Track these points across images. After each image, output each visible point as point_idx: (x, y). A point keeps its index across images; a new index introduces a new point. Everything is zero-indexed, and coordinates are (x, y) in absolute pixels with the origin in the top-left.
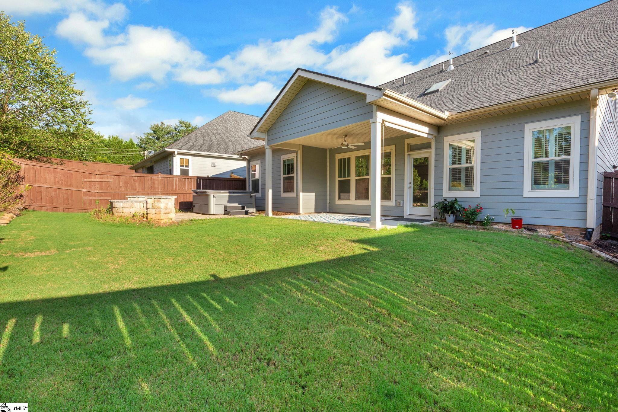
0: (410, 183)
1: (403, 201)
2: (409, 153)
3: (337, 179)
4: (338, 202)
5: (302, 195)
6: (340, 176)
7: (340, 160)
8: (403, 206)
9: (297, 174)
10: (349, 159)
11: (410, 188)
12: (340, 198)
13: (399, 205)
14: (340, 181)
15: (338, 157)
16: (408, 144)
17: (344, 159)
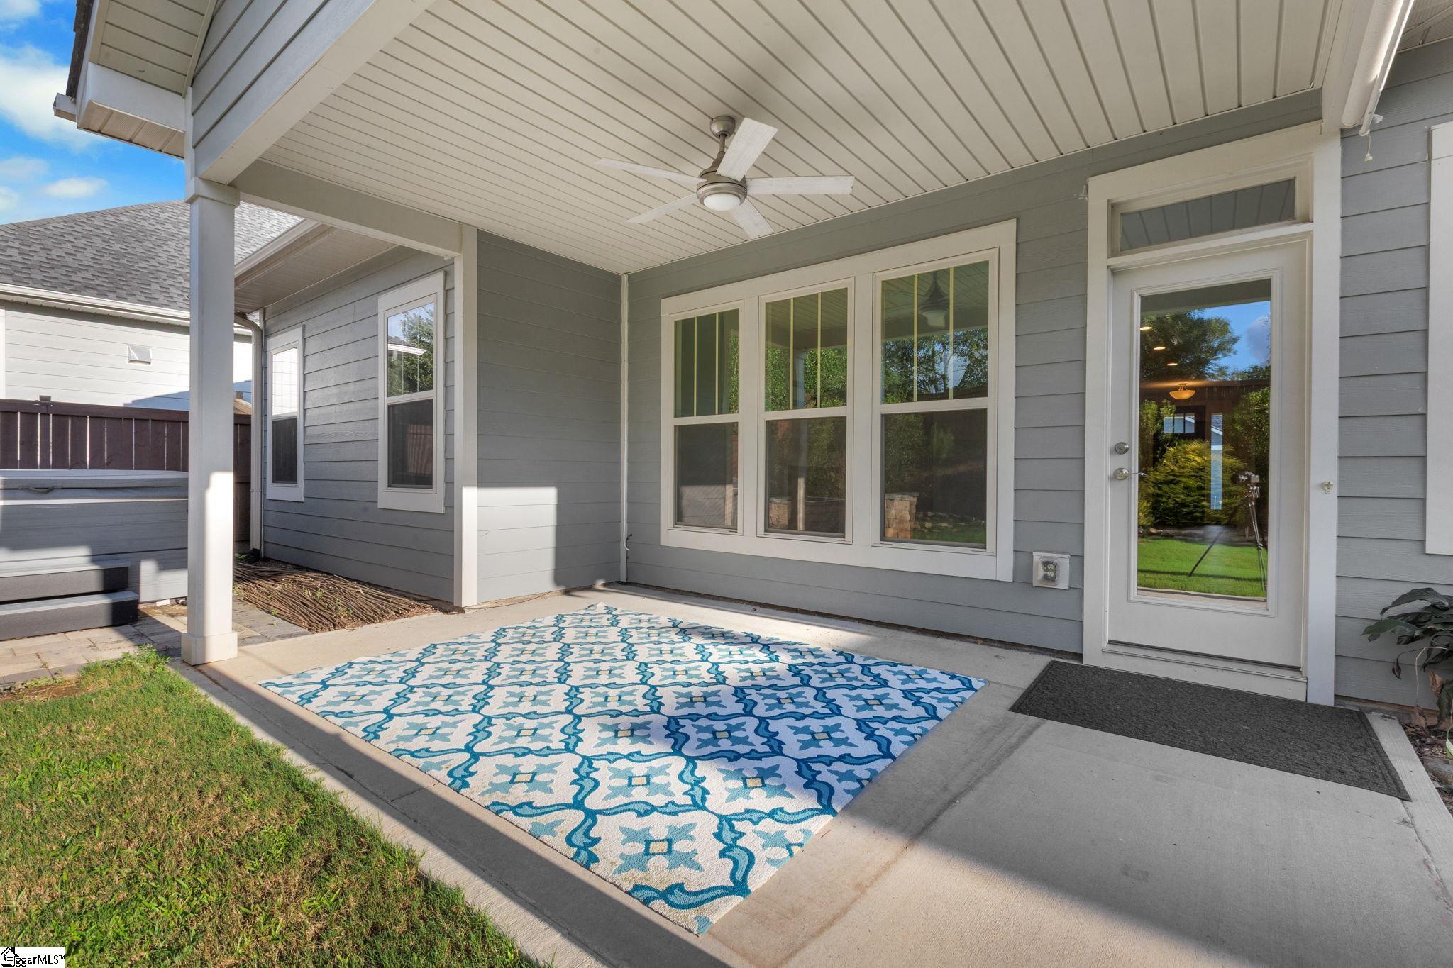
0: (1120, 449)
1: (1078, 560)
2: (1119, 261)
3: (669, 421)
4: (674, 537)
5: (472, 499)
6: (683, 408)
7: (685, 327)
8: (1078, 589)
9: (448, 388)
10: (730, 319)
11: (1117, 476)
12: (679, 518)
13: (1046, 578)
14: (681, 431)
15: (674, 310)
16: (1113, 206)
17: (706, 321)
